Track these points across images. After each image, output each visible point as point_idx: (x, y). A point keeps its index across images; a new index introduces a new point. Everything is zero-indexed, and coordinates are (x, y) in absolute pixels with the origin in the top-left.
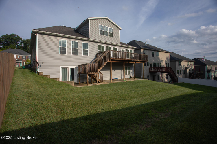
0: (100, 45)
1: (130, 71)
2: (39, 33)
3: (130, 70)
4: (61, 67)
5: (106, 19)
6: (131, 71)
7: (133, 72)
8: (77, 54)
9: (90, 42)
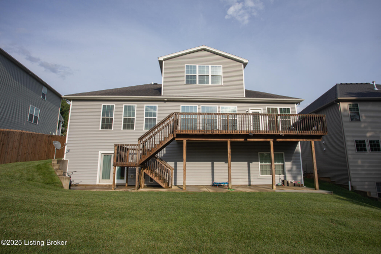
0: (185, 106)
1: (283, 166)
2: (74, 100)
3: (283, 163)
4: (100, 152)
5: (204, 49)
6: (288, 165)
7: (294, 168)
8: (133, 128)
9: (163, 103)
